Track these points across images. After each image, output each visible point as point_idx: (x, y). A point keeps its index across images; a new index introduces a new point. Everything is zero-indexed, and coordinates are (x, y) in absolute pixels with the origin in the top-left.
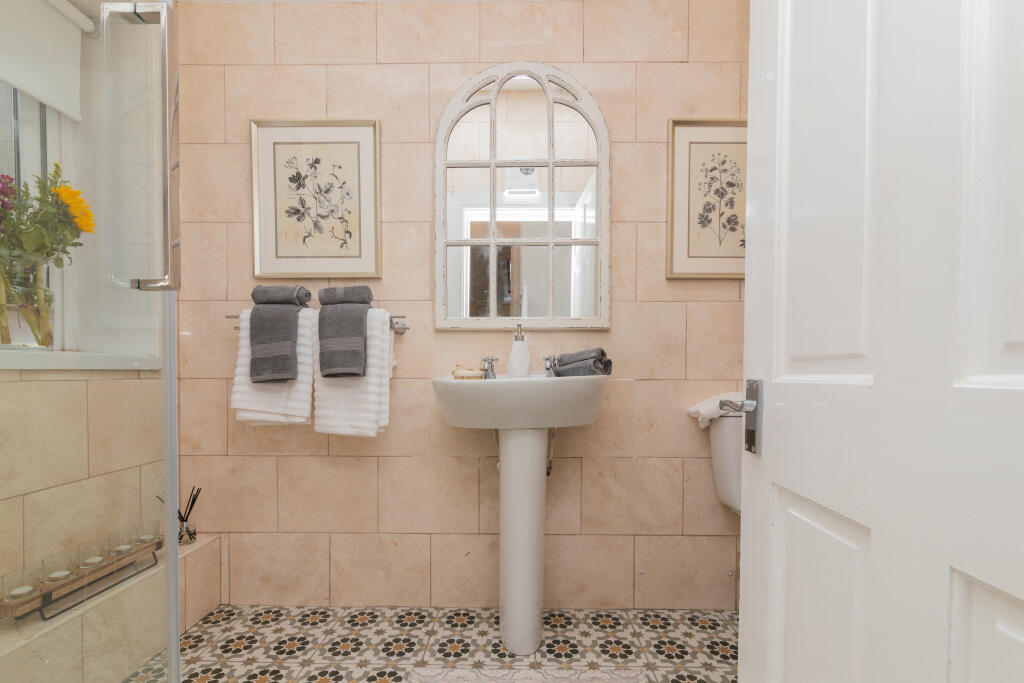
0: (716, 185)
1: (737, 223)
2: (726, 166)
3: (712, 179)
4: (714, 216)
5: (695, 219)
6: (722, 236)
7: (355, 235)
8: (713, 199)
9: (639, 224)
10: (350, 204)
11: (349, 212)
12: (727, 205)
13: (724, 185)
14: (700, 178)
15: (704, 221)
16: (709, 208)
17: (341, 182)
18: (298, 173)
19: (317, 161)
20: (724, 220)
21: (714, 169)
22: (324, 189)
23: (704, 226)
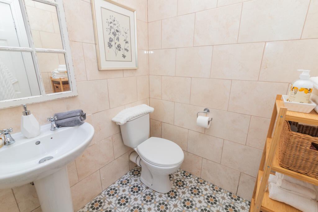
0: (112, 31)
1: (120, 48)
2: (115, 22)
3: (111, 27)
4: (113, 43)
5: (107, 45)
6: (116, 52)
8: (112, 36)
9: (83, 43)
12: (117, 39)
13: (115, 31)
14: (106, 26)
15: (110, 46)
16: (111, 40)
20: (116, 46)
21: (111, 23)
23: (110, 48)
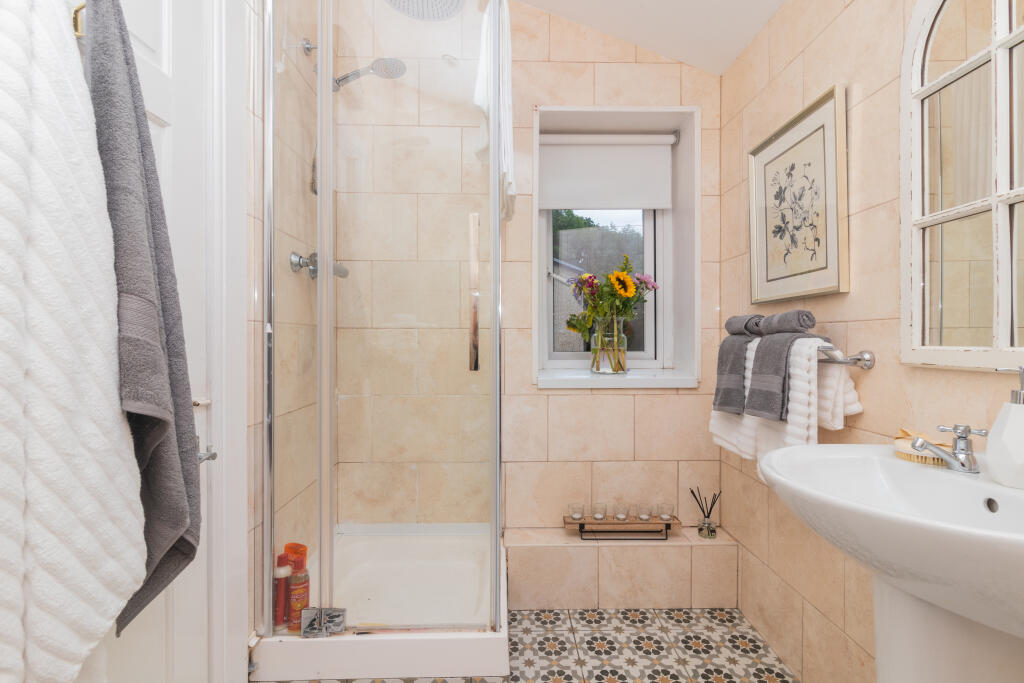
7: (822, 242)
10: (819, 205)
11: (818, 215)
17: (811, 181)
18: (780, 188)
19: (793, 168)
22: (798, 196)
